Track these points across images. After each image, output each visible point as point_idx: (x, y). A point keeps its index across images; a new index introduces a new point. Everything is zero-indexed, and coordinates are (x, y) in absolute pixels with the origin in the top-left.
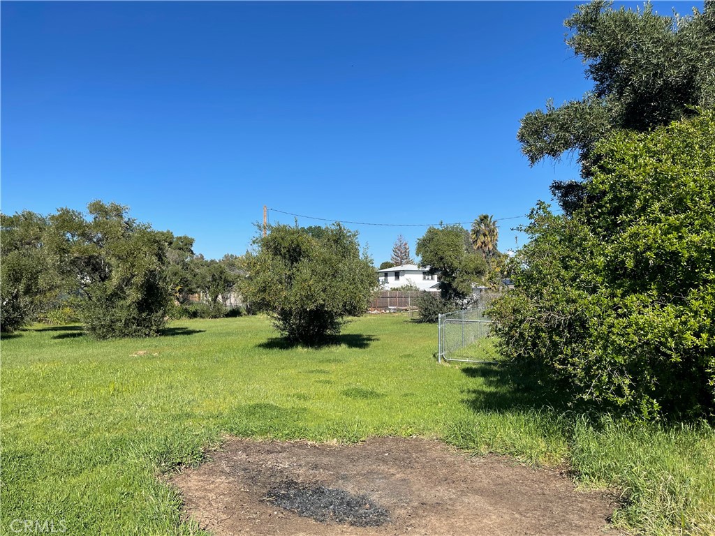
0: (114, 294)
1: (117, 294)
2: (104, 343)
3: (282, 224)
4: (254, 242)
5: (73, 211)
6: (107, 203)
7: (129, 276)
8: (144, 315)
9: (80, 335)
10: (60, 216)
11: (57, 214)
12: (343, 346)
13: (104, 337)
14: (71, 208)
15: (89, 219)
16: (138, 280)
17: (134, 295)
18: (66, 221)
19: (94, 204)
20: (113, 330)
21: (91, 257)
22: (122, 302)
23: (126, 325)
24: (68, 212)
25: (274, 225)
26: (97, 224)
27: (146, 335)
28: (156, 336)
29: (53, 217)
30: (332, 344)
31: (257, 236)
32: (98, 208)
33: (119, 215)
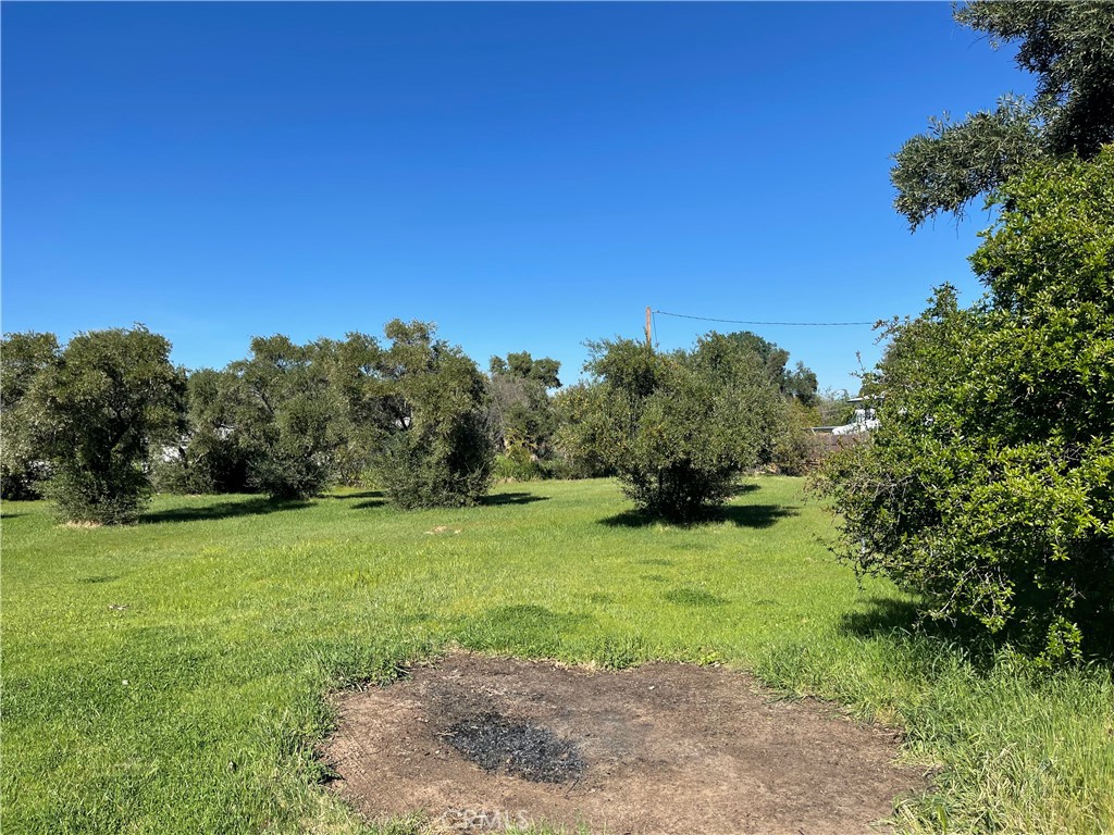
0: (420, 447)
1: (423, 448)
2: (407, 514)
3: (626, 338)
4: (586, 369)
5: (365, 336)
6: (408, 322)
7: (432, 422)
8: (457, 475)
9: (379, 504)
10: (349, 344)
11: (346, 341)
12: (728, 524)
13: (408, 507)
14: (362, 332)
15: (386, 345)
16: (445, 428)
17: (440, 449)
18: (359, 350)
19: (391, 326)
20: (419, 497)
21: (387, 398)
22: (428, 459)
23: (435, 490)
24: (359, 337)
25: (614, 341)
26: (395, 352)
27: (461, 504)
28: (475, 505)
29: (341, 345)
30: (711, 520)
31: (591, 359)
32: (397, 331)
33: (425, 337)
